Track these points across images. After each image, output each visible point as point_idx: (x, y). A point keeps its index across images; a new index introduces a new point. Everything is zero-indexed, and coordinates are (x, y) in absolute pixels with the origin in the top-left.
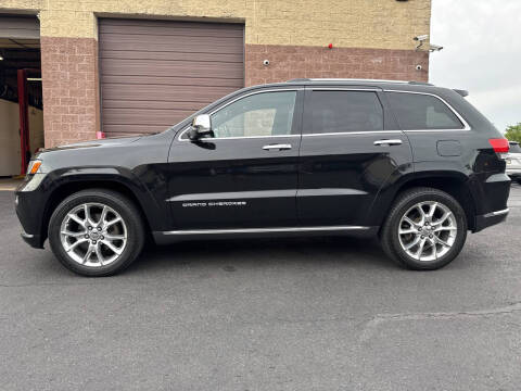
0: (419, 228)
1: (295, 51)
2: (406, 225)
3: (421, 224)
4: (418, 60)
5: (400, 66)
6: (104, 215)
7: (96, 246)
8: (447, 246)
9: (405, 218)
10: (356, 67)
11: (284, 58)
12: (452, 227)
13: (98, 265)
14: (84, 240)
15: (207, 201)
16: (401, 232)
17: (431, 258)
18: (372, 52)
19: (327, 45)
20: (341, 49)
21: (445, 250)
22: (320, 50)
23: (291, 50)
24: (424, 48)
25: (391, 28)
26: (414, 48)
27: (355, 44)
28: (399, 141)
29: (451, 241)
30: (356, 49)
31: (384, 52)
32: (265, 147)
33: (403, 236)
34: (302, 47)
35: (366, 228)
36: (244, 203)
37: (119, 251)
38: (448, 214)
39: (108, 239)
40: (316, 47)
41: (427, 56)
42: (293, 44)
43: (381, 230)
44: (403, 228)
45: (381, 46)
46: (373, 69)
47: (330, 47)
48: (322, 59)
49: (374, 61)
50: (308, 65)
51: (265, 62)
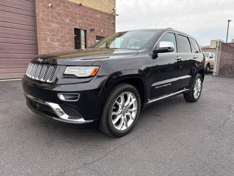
4: (112, 19)
5: (106, 20)
10: (91, 17)
11: (59, 5)
18: (96, 11)
19: (79, 3)
20: (85, 7)
22: (76, 5)
24: (114, 14)
27: (90, 6)
30: (91, 8)
31: (101, 12)
40: (75, 3)
41: (115, 18)
45: (99, 9)
46: (97, 19)
47: (81, 5)
48: (77, 10)
49: (98, 16)
50: (71, 12)
51: (50, 5)
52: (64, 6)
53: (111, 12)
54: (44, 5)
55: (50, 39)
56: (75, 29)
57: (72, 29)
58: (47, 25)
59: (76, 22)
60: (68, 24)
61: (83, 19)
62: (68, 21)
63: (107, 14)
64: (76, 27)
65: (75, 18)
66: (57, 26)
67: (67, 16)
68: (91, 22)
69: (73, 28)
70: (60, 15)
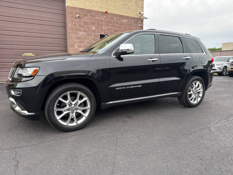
0: (193, 91)
1: (91, 12)
2: (190, 91)
4: (139, 22)
5: (133, 24)
7: (74, 114)
8: (200, 97)
9: (190, 88)
10: (117, 23)
11: (86, 15)
12: (202, 90)
14: (67, 112)
15: (126, 86)
16: (189, 93)
17: (196, 102)
18: (122, 17)
19: (105, 11)
20: (111, 14)
22: (102, 13)
23: (89, 11)
24: (142, 17)
25: (130, 7)
26: (138, 17)
27: (116, 12)
28: (190, 58)
29: (201, 95)
30: (117, 15)
31: (127, 17)
32: (148, 60)
33: (189, 95)
34: (94, 11)
35: (179, 93)
36: (141, 86)
39: (80, 110)
40: (101, 12)
41: (143, 21)
42: (90, 9)
45: (126, 15)
46: (124, 24)
47: (106, 12)
48: (103, 18)
49: (124, 21)
50: (97, 19)
51: (78, 16)
52: (91, 15)
53: (138, 16)
54: (72, 17)
55: (77, 45)
56: (101, 35)
57: (97, 35)
58: (75, 34)
59: (102, 29)
60: (94, 31)
61: (109, 25)
62: (94, 28)
63: (134, 18)
64: (101, 34)
65: (101, 25)
66: (84, 33)
67: (93, 24)
68: (117, 27)
69: (99, 34)
70: (87, 23)
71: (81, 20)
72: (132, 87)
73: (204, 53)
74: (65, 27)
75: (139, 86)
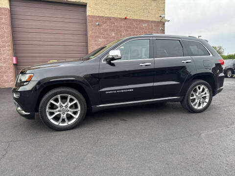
0: (197, 96)
1: (111, 19)
2: (193, 95)
3: (197, 94)
4: (161, 25)
5: (154, 28)
6: (68, 100)
7: (65, 115)
8: (206, 102)
9: (192, 92)
10: (137, 28)
11: (105, 23)
12: (208, 95)
13: (65, 124)
14: (58, 113)
15: (117, 90)
16: (191, 98)
17: (201, 107)
18: (143, 21)
19: (124, 17)
20: (130, 20)
21: (205, 104)
22: (122, 19)
23: (109, 18)
24: (163, 20)
25: (150, 11)
26: (159, 20)
27: (136, 18)
28: (190, 61)
29: (207, 100)
30: (136, 20)
31: (148, 22)
32: (141, 65)
33: (191, 99)
34: (114, 18)
35: (179, 97)
36: (132, 90)
37: (76, 117)
38: (206, 90)
39: (71, 111)
40: (120, 18)
41: (164, 24)
42: (110, 16)
43: (184, 98)
44: (192, 96)
45: (146, 19)
46: (143, 29)
47: (126, 18)
48: (122, 24)
49: (144, 25)
50: (117, 26)
51: (97, 24)
52: (110, 22)
54: (92, 25)
58: (95, 41)
60: (113, 37)
61: (128, 31)
62: (113, 35)
63: (155, 22)
65: (120, 31)
66: (104, 40)
67: (113, 30)
70: (106, 30)
71: (101, 27)
72: (123, 91)
73: (211, 55)
74: (86, 35)
75: (130, 90)
